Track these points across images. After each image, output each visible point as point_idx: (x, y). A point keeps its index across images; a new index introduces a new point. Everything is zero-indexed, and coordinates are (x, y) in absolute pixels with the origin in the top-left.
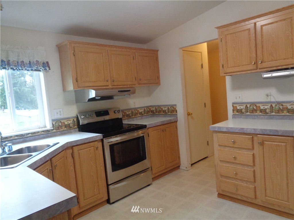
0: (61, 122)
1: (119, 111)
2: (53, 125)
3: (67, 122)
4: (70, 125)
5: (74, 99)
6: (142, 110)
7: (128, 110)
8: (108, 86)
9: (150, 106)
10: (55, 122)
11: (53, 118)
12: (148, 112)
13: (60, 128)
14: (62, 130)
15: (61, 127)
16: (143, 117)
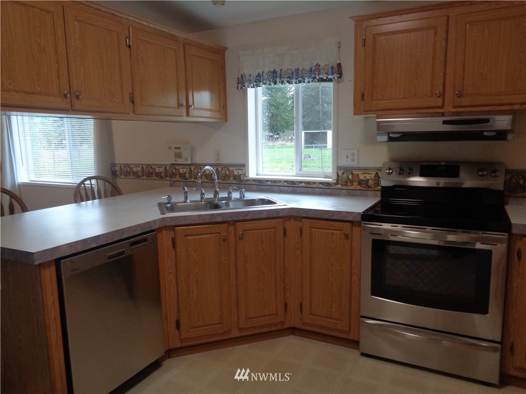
0: (352, 174)
2: (338, 176)
3: (364, 175)
4: (368, 182)
10: (341, 172)
13: (349, 183)
14: (353, 187)
15: (352, 182)
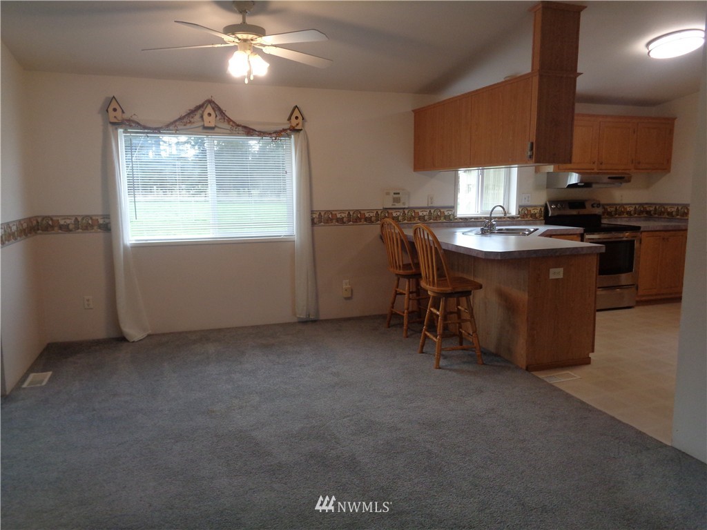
0: (527, 210)
1: (599, 205)
2: (519, 212)
3: (534, 210)
4: (536, 215)
5: (545, 183)
6: (631, 209)
7: (611, 205)
8: (593, 169)
9: (647, 204)
10: (522, 209)
11: (521, 204)
12: (641, 212)
13: (525, 216)
15: (527, 215)
16: (632, 219)
